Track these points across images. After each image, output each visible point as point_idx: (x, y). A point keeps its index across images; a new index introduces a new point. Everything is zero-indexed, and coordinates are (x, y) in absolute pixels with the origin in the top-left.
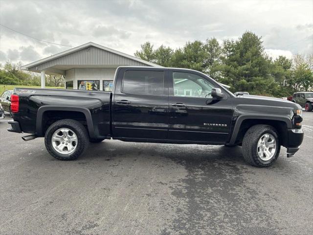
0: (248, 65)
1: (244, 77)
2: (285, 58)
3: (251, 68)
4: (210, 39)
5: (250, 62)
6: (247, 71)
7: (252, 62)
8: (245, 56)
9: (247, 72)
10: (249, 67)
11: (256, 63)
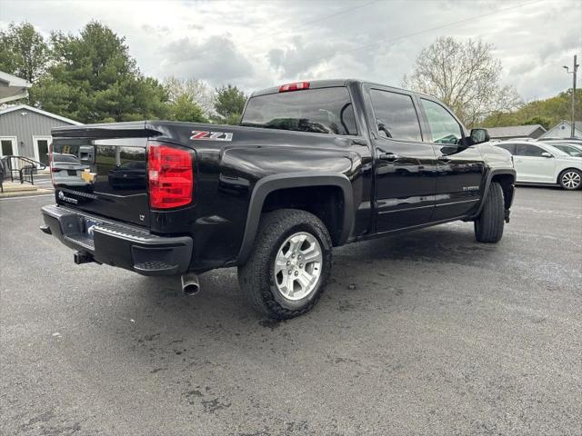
0: (113, 90)
1: (108, 113)
2: (157, 82)
3: (118, 97)
4: (18, 25)
5: (117, 84)
6: (113, 100)
7: (119, 84)
8: (104, 69)
9: (114, 103)
10: (117, 94)
11: (127, 88)
